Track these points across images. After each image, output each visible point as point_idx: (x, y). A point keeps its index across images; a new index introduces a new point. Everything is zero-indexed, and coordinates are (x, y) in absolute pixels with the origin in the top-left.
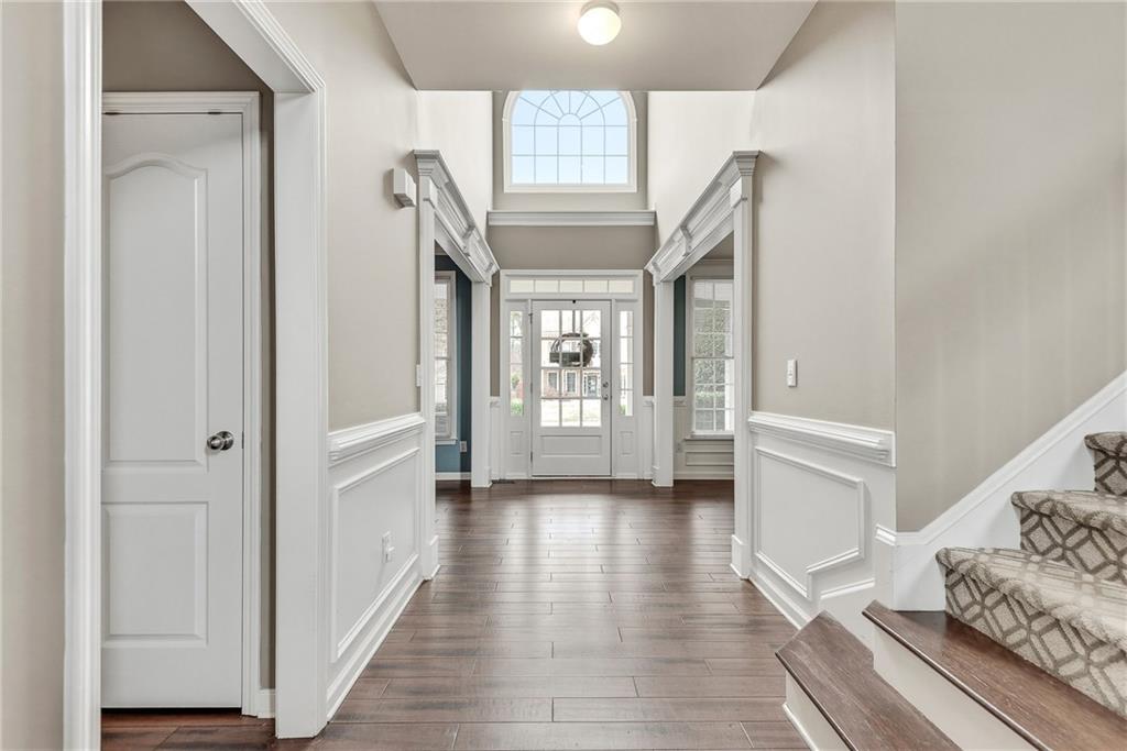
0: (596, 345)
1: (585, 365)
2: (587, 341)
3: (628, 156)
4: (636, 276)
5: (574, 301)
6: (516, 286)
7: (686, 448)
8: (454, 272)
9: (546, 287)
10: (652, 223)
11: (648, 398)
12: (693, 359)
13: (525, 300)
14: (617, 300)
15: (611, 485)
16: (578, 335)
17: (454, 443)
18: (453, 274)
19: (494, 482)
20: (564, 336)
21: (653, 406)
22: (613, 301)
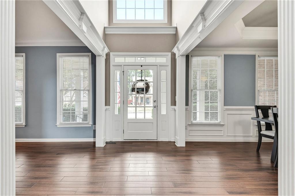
0: (151, 85)
1: (146, 93)
2: (147, 83)
3: (164, 8)
4: (168, 55)
5: (142, 66)
6: (117, 59)
7: (189, 128)
8: (91, 53)
9: (130, 60)
10: (175, 33)
11: (173, 107)
12: (192, 90)
13: (121, 66)
14: (160, 66)
15: (157, 143)
16: (143, 81)
17: (91, 126)
18: (90, 54)
19: (107, 143)
20: (138, 81)
21: (175, 110)
22: (158, 66)
